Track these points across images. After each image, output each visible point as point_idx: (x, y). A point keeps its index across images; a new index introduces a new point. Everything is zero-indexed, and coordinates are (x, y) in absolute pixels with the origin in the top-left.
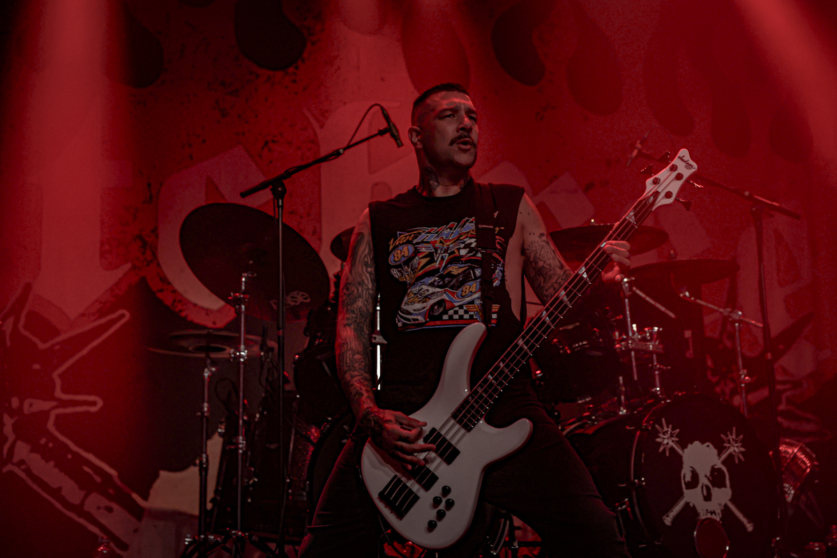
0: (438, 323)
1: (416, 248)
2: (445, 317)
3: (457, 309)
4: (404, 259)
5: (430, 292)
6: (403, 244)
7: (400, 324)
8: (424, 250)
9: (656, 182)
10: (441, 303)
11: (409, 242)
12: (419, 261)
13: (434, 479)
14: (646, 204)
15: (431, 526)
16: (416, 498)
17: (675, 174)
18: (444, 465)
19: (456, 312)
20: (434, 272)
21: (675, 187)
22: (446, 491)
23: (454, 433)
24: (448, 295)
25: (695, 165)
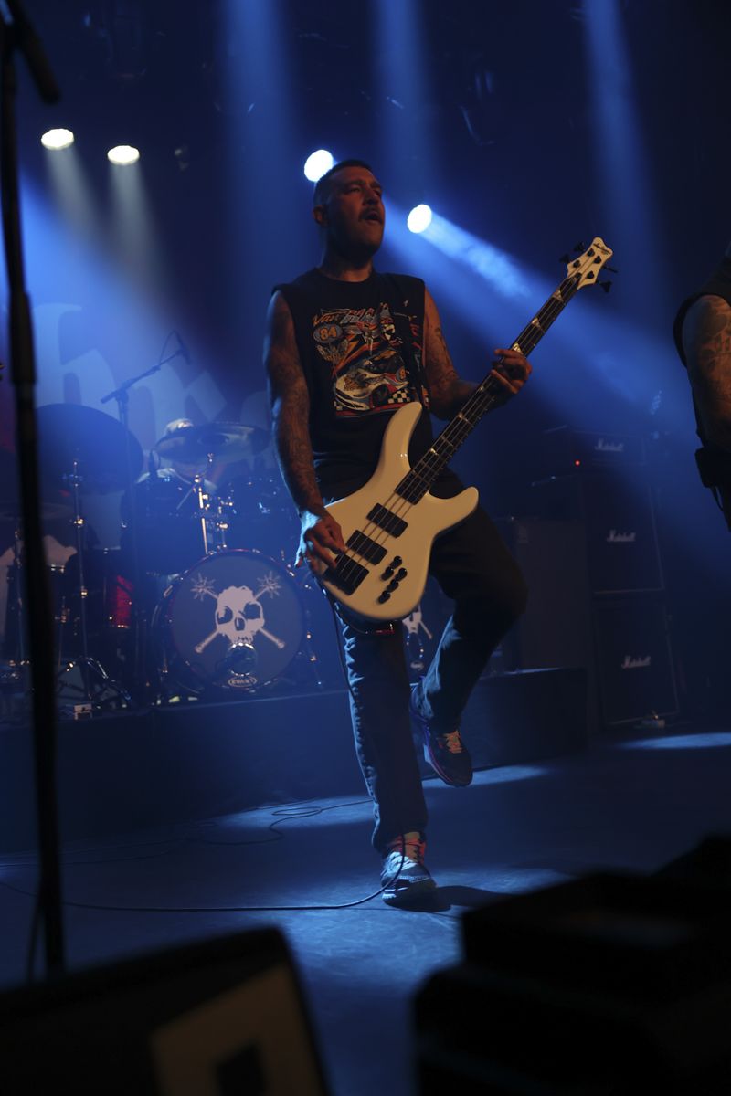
0: (385, 407)
1: (343, 330)
2: (391, 401)
3: (399, 392)
4: (331, 340)
5: (368, 377)
6: (329, 323)
7: (339, 408)
8: (352, 332)
9: (577, 265)
10: (383, 387)
11: (334, 322)
12: (349, 345)
13: (383, 552)
14: (570, 284)
15: (384, 597)
16: (367, 572)
17: (592, 259)
18: (391, 538)
19: (400, 396)
20: (365, 355)
21: (596, 269)
22: (397, 561)
23: (400, 507)
24: (387, 380)
25: (610, 251)
